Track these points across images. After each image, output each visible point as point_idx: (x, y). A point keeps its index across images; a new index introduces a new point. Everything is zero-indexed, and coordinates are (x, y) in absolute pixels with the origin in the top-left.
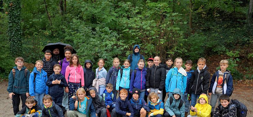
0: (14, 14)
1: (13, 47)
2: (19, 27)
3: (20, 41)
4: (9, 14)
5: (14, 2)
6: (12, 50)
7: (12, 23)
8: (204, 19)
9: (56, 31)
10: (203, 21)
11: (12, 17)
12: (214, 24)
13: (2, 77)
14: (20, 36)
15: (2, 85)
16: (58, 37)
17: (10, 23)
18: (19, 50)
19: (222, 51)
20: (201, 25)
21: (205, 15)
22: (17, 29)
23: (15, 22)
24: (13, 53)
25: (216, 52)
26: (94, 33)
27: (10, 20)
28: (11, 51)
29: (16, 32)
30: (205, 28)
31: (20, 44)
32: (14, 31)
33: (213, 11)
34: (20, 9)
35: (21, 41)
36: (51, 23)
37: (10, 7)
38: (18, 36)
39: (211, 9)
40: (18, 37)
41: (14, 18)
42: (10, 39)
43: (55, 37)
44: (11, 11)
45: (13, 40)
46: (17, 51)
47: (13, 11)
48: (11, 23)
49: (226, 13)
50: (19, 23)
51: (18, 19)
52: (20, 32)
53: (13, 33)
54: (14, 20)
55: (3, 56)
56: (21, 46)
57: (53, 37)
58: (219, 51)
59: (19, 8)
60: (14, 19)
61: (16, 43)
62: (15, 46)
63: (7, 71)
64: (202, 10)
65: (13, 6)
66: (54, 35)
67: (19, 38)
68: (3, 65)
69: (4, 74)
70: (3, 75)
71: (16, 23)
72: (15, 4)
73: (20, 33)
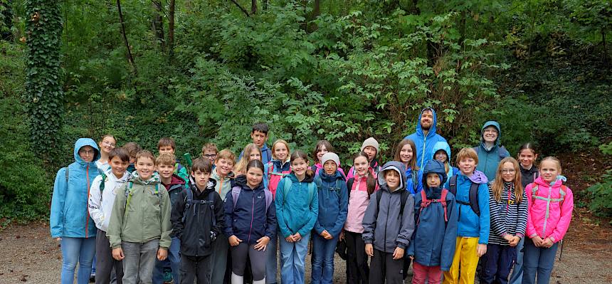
0: (43, 43)
1: (38, 132)
2: (55, 77)
3: (57, 115)
4: (28, 42)
5: (42, 11)
6: (36, 139)
7: (36, 68)
8: (523, 61)
9: (149, 92)
10: (519, 67)
11: (36, 50)
12: (551, 73)
13: (7, 213)
14: (57, 101)
15: (7, 236)
16: (154, 107)
17: (31, 66)
18: (54, 140)
19: (583, 143)
20: (517, 76)
21: (527, 50)
22: (50, 83)
23: (44, 65)
24: (37, 147)
25: (568, 145)
26: (259, 93)
27: (31, 59)
28: (32, 141)
29: (48, 90)
30: (527, 85)
31: (57, 125)
32: (43, 89)
33: (546, 41)
34: (59, 30)
35: (59, 117)
36: (136, 70)
37: (33, 25)
38: (52, 102)
39: (539, 37)
40: (52, 105)
41: (41, 54)
42: (30, 111)
43: (144, 107)
44: (34, 34)
45: (38, 113)
46: (50, 142)
47: (41, 36)
48: (33, 66)
49: (578, 47)
50: (56, 68)
51: (53, 58)
52: (58, 90)
53: (39, 94)
54: (42, 58)
55: (10, 156)
56: (58, 128)
57: (140, 107)
58: (573, 142)
59: (56, 28)
60: (42, 56)
61: (46, 120)
62: (43, 129)
63: (21, 199)
64: (517, 39)
65: (41, 23)
66: (143, 101)
67: (54, 107)
68: (10, 180)
69: (13, 205)
70: (11, 208)
71: (48, 66)
72: (45, 15)
73: (56, 94)
